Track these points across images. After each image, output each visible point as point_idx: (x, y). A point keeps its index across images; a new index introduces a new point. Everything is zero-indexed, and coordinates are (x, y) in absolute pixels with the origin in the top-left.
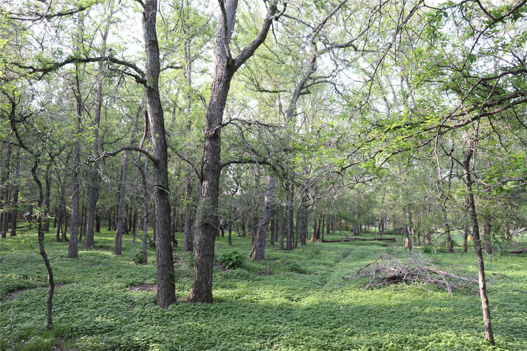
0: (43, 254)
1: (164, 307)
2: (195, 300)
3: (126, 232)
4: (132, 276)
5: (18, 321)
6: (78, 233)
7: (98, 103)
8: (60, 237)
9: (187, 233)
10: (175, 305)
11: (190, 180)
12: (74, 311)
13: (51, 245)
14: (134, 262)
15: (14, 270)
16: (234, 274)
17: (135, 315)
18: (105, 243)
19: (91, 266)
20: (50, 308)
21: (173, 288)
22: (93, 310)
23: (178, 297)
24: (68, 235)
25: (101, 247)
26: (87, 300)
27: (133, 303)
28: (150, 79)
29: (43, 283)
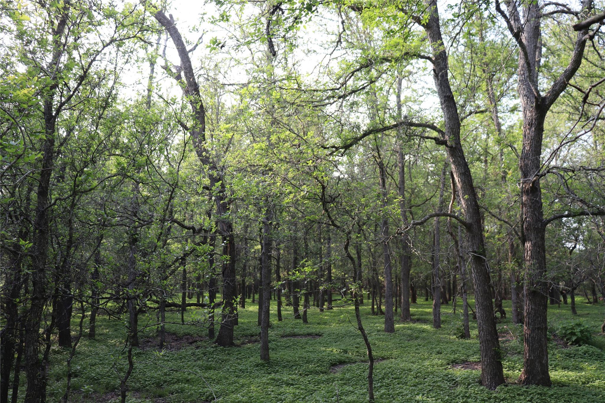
0: (361, 329)
1: (490, 388)
2: (527, 382)
3: (446, 302)
4: (454, 352)
5: (342, 394)
6: (393, 305)
7: (400, 165)
8: (376, 310)
9: (515, 301)
10: (503, 387)
11: (512, 239)
12: (394, 388)
13: (367, 319)
14: (455, 337)
15: (334, 344)
16: (580, 353)
17: (458, 395)
18: (422, 315)
19: (409, 340)
20: (371, 383)
21: (500, 367)
22: (413, 388)
23: (507, 378)
24: (383, 308)
25: (418, 320)
26: (406, 377)
27: (455, 383)
28: (451, 137)
29: (362, 358)
